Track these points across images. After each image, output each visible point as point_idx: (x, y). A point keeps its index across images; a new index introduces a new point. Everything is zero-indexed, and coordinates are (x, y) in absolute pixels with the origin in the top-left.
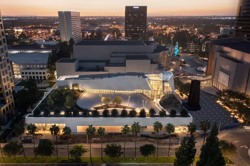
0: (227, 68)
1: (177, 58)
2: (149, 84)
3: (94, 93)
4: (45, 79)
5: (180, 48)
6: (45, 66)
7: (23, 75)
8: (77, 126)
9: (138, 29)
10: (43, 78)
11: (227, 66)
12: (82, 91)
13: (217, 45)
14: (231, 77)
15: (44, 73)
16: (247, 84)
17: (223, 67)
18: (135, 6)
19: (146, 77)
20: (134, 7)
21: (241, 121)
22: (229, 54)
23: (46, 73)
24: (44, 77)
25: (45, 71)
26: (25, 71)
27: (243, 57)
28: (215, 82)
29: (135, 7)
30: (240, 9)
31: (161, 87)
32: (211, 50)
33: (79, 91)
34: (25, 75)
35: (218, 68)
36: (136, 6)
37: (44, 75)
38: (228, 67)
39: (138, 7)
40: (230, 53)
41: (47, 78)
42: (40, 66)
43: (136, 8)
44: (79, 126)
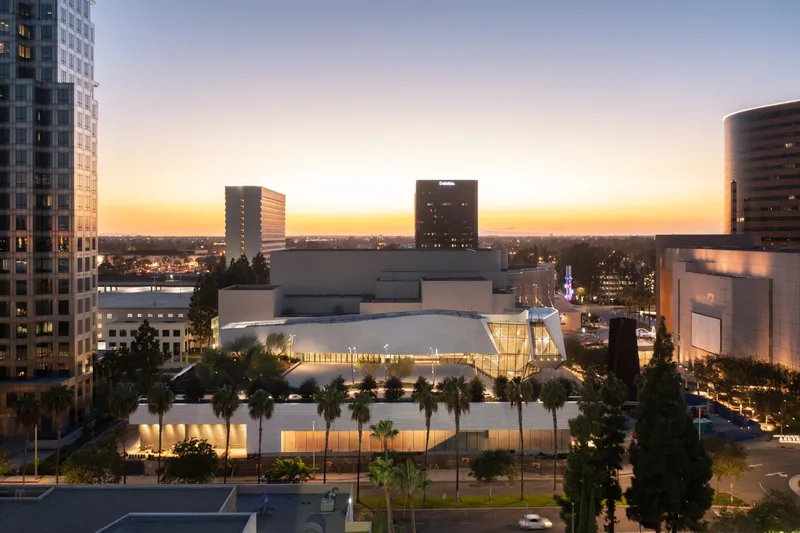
0: (710, 298)
1: (571, 306)
2: (491, 337)
3: (330, 366)
4: (177, 352)
5: (581, 289)
6: (181, 315)
7: (113, 339)
8: (282, 433)
9: (454, 243)
10: (171, 349)
11: (709, 295)
12: (294, 361)
13: (676, 248)
14: (724, 323)
15: (177, 333)
16: (771, 336)
17: (700, 298)
18: (443, 181)
19: (481, 317)
20: (441, 184)
21: (767, 427)
22: (711, 266)
23: (183, 333)
24: (177, 345)
25: (181, 327)
26: (118, 328)
27: (747, 264)
28: (684, 349)
29: (444, 184)
30: (734, 191)
31: (526, 344)
32: (663, 264)
33: (285, 358)
34: (118, 339)
35: (686, 306)
36: (447, 181)
37: (177, 339)
38: (712, 295)
39: (453, 184)
40: (713, 262)
41: (183, 349)
42: (165, 316)
43: (447, 186)
44: (288, 433)
